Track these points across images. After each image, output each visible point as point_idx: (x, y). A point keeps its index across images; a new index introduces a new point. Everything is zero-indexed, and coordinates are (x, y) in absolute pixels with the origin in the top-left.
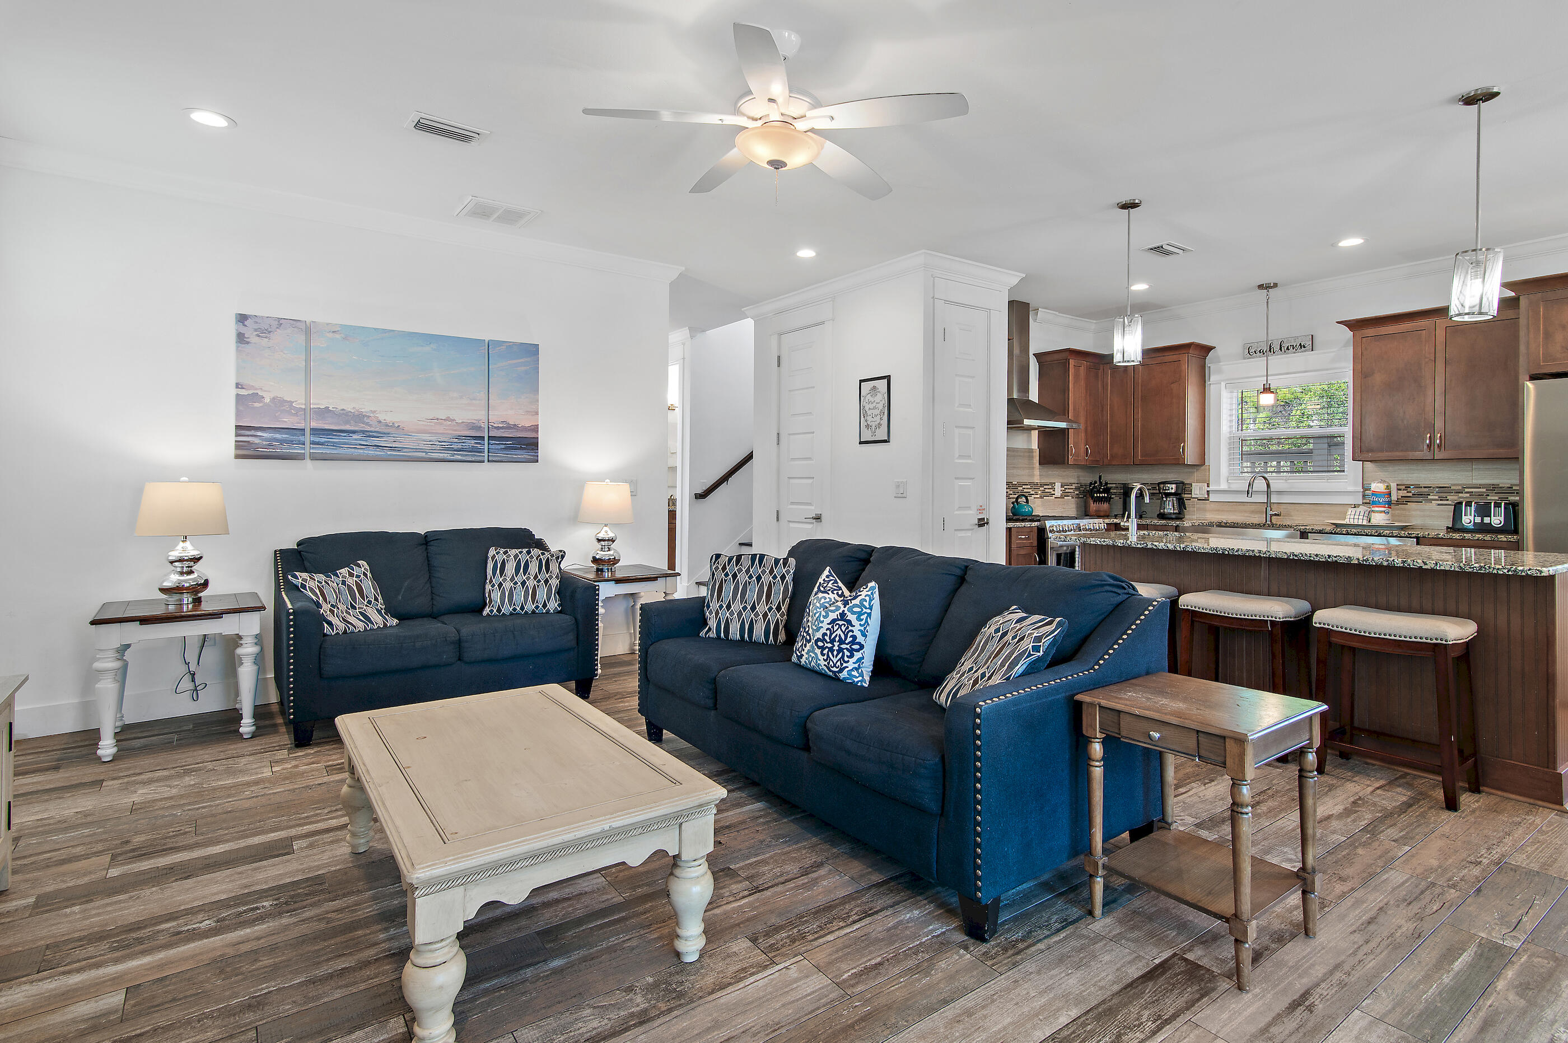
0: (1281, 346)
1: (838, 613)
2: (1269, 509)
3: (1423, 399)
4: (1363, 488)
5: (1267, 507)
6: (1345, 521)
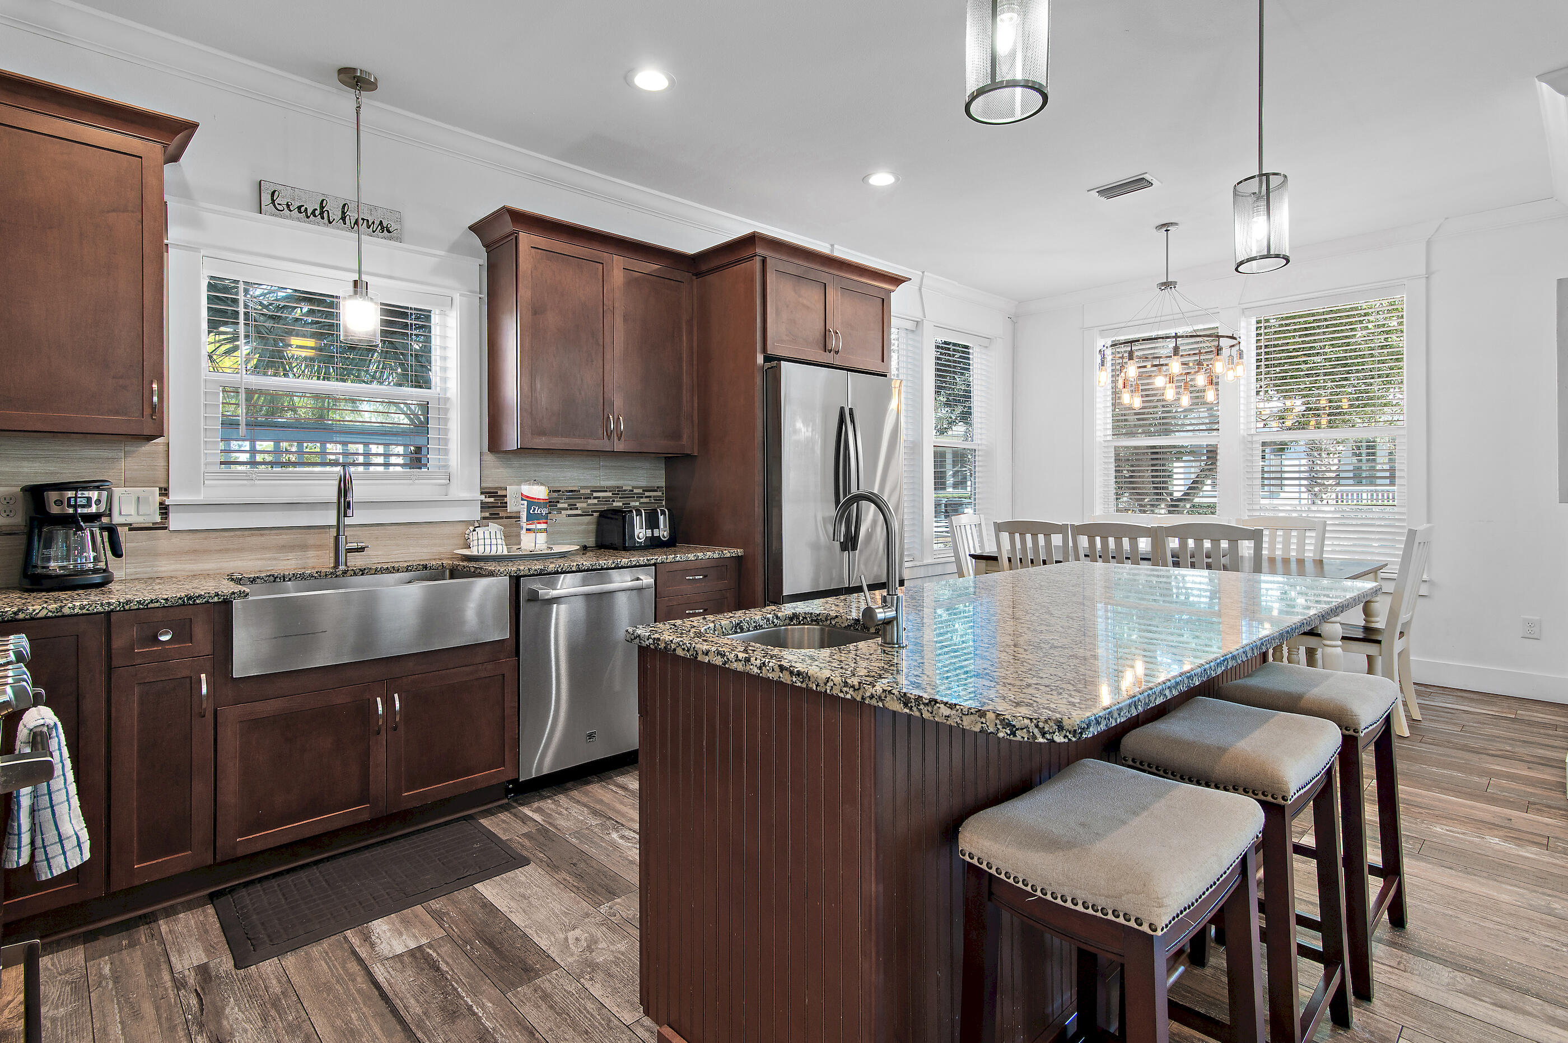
0: (343, 213)
2: (342, 539)
3: (601, 363)
4: (482, 493)
5: (338, 534)
6: (474, 551)
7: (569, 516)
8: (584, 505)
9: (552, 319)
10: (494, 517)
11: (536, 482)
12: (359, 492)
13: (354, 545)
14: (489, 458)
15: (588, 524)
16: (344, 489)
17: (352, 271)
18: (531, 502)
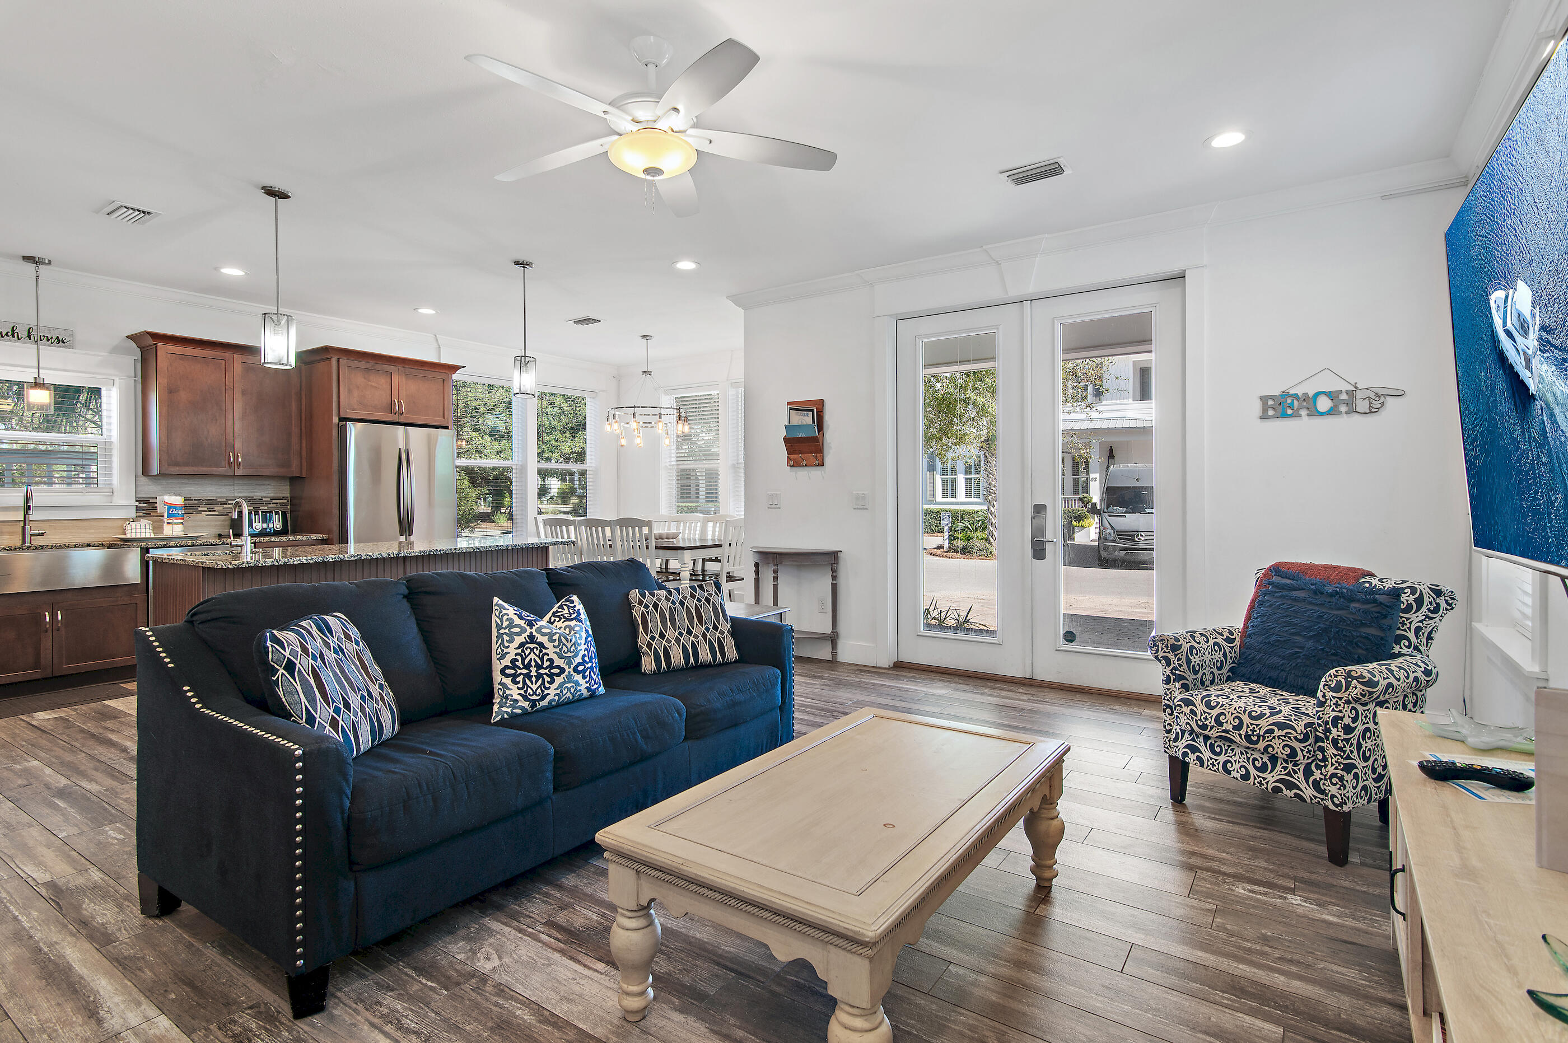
1: (525, 635)
2: (28, 528)
3: (224, 422)
4: (137, 501)
5: (25, 525)
6: (128, 536)
7: (207, 515)
8: (221, 508)
9: (183, 396)
10: (148, 516)
11: (176, 494)
12: (37, 500)
13: (37, 532)
14: (143, 480)
15: (224, 520)
16: (27, 499)
17: (32, 367)
18: (171, 506)
